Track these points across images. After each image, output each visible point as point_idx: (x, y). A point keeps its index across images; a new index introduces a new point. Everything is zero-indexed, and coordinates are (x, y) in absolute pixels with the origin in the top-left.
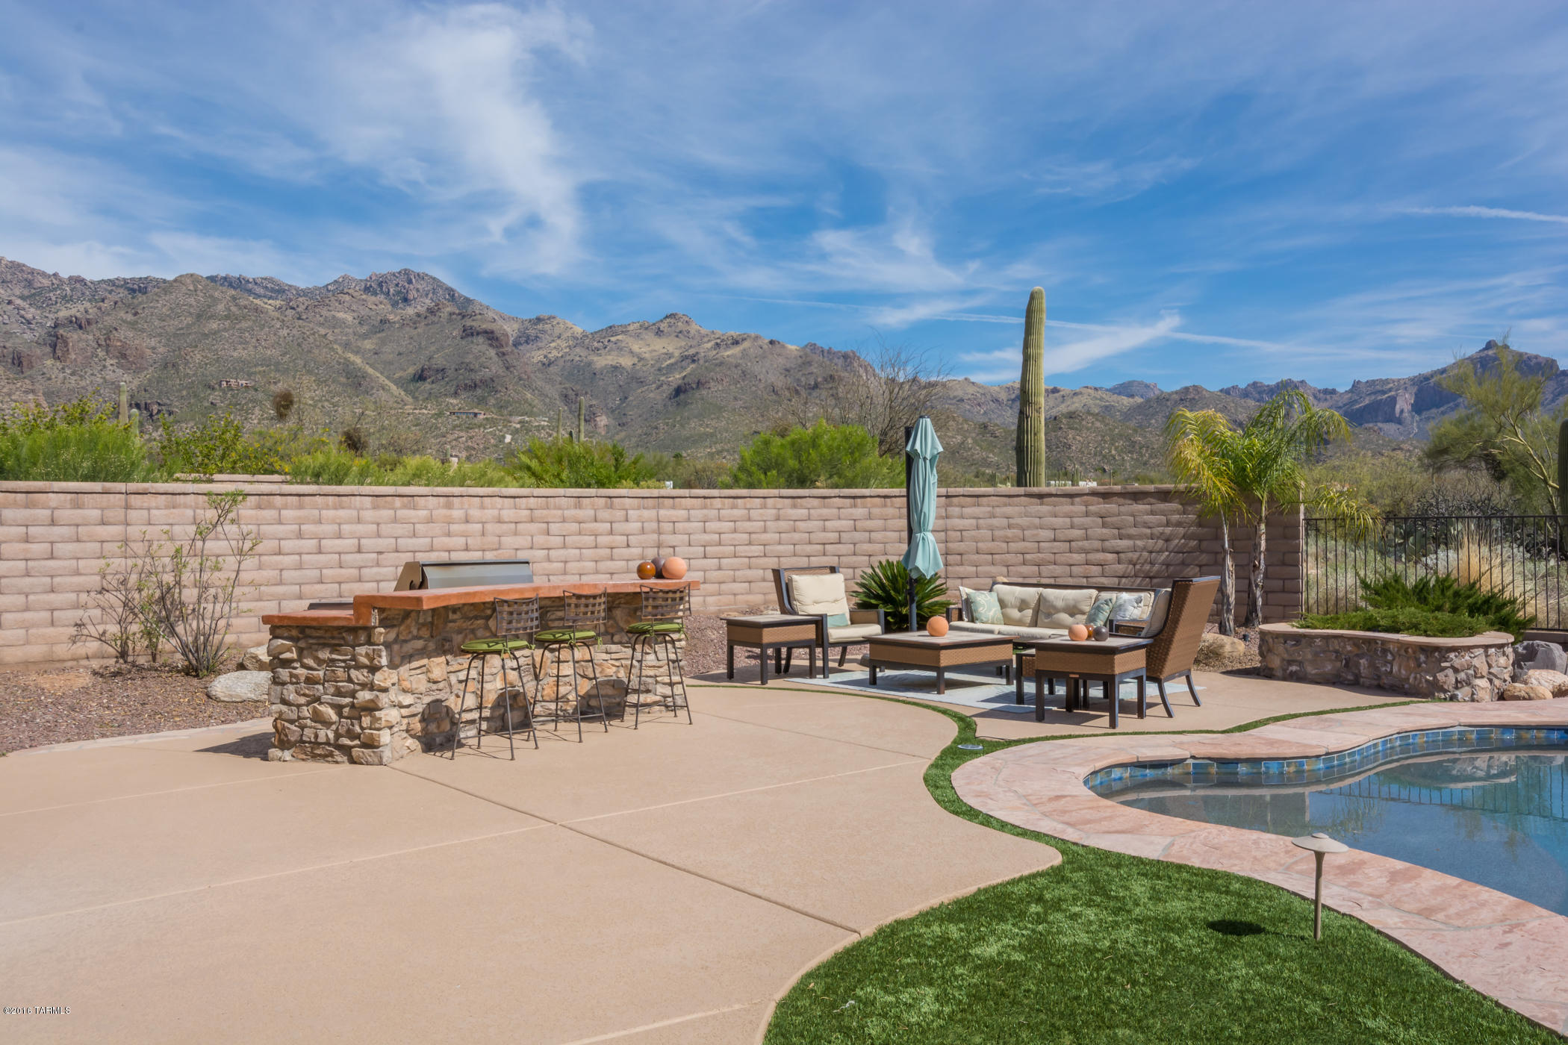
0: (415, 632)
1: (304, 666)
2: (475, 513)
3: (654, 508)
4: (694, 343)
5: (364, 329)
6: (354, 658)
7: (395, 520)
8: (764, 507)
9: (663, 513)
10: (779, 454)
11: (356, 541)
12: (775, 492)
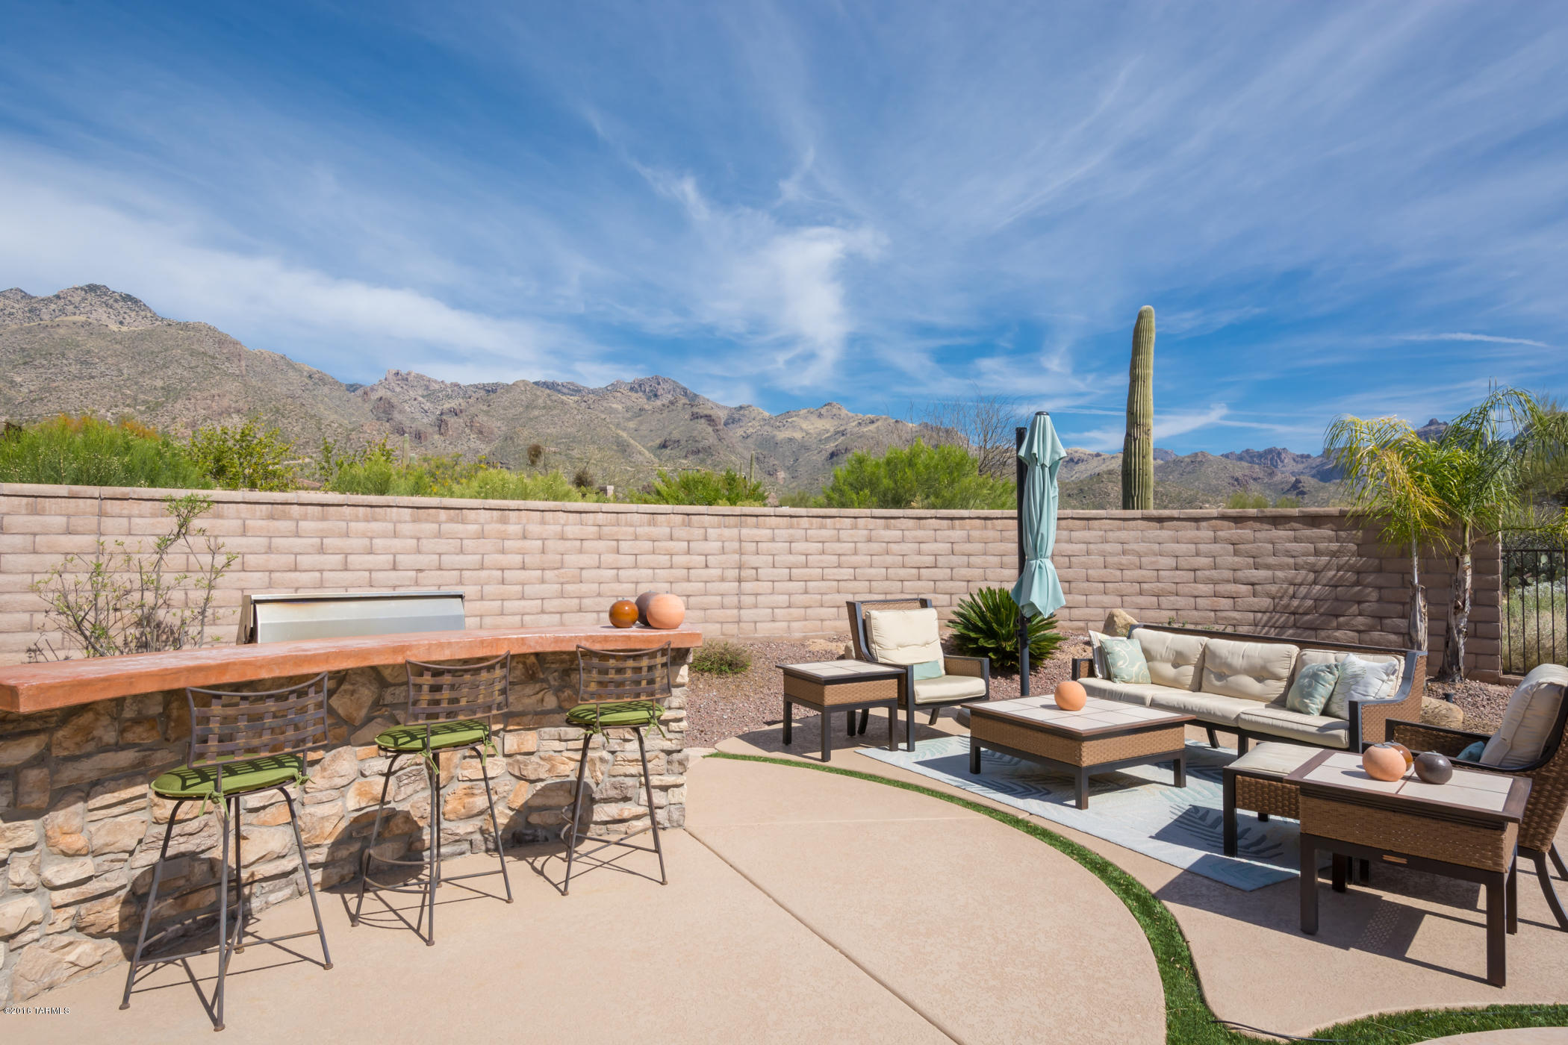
2: (534, 528)
3: (736, 526)
5: (629, 415)
8: (855, 527)
9: (744, 531)
10: (873, 473)
11: (391, 557)
12: (867, 512)
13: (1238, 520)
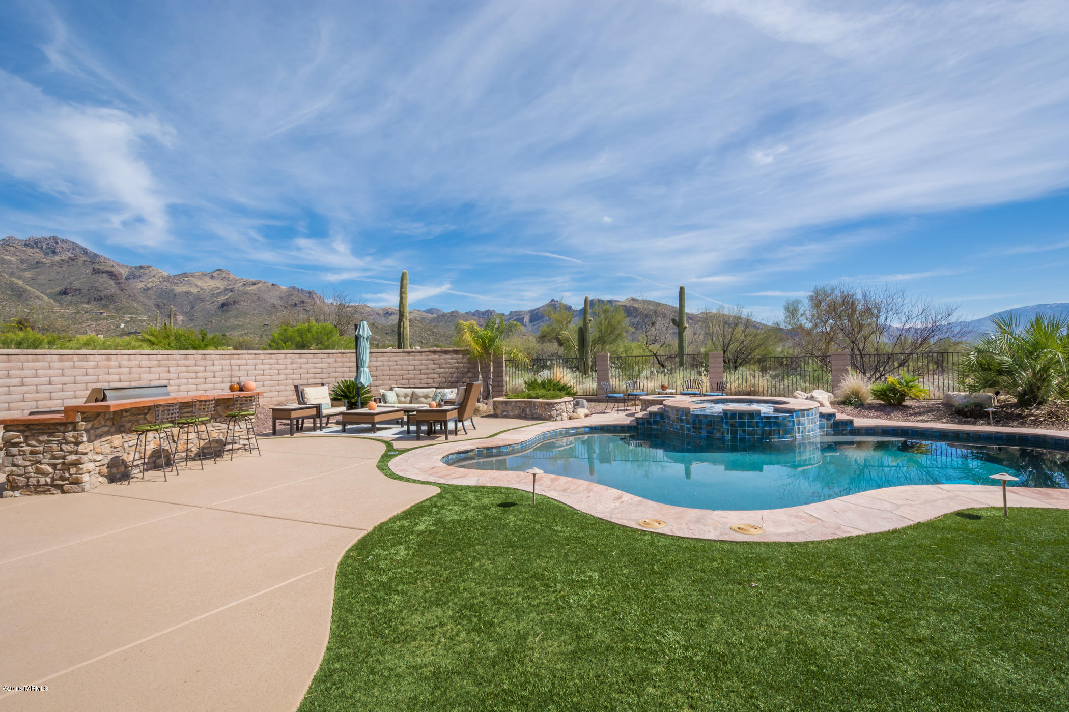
0: (103, 423)
1: (28, 445)
2: (125, 363)
3: (229, 359)
4: (232, 283)
6: (64, 438)
7: (74, 367)
8: (286, 358)
9: (233, 361)
10: (292, 335)
11: (48, 379)
12: (291, 351)
13: (434, 352)
